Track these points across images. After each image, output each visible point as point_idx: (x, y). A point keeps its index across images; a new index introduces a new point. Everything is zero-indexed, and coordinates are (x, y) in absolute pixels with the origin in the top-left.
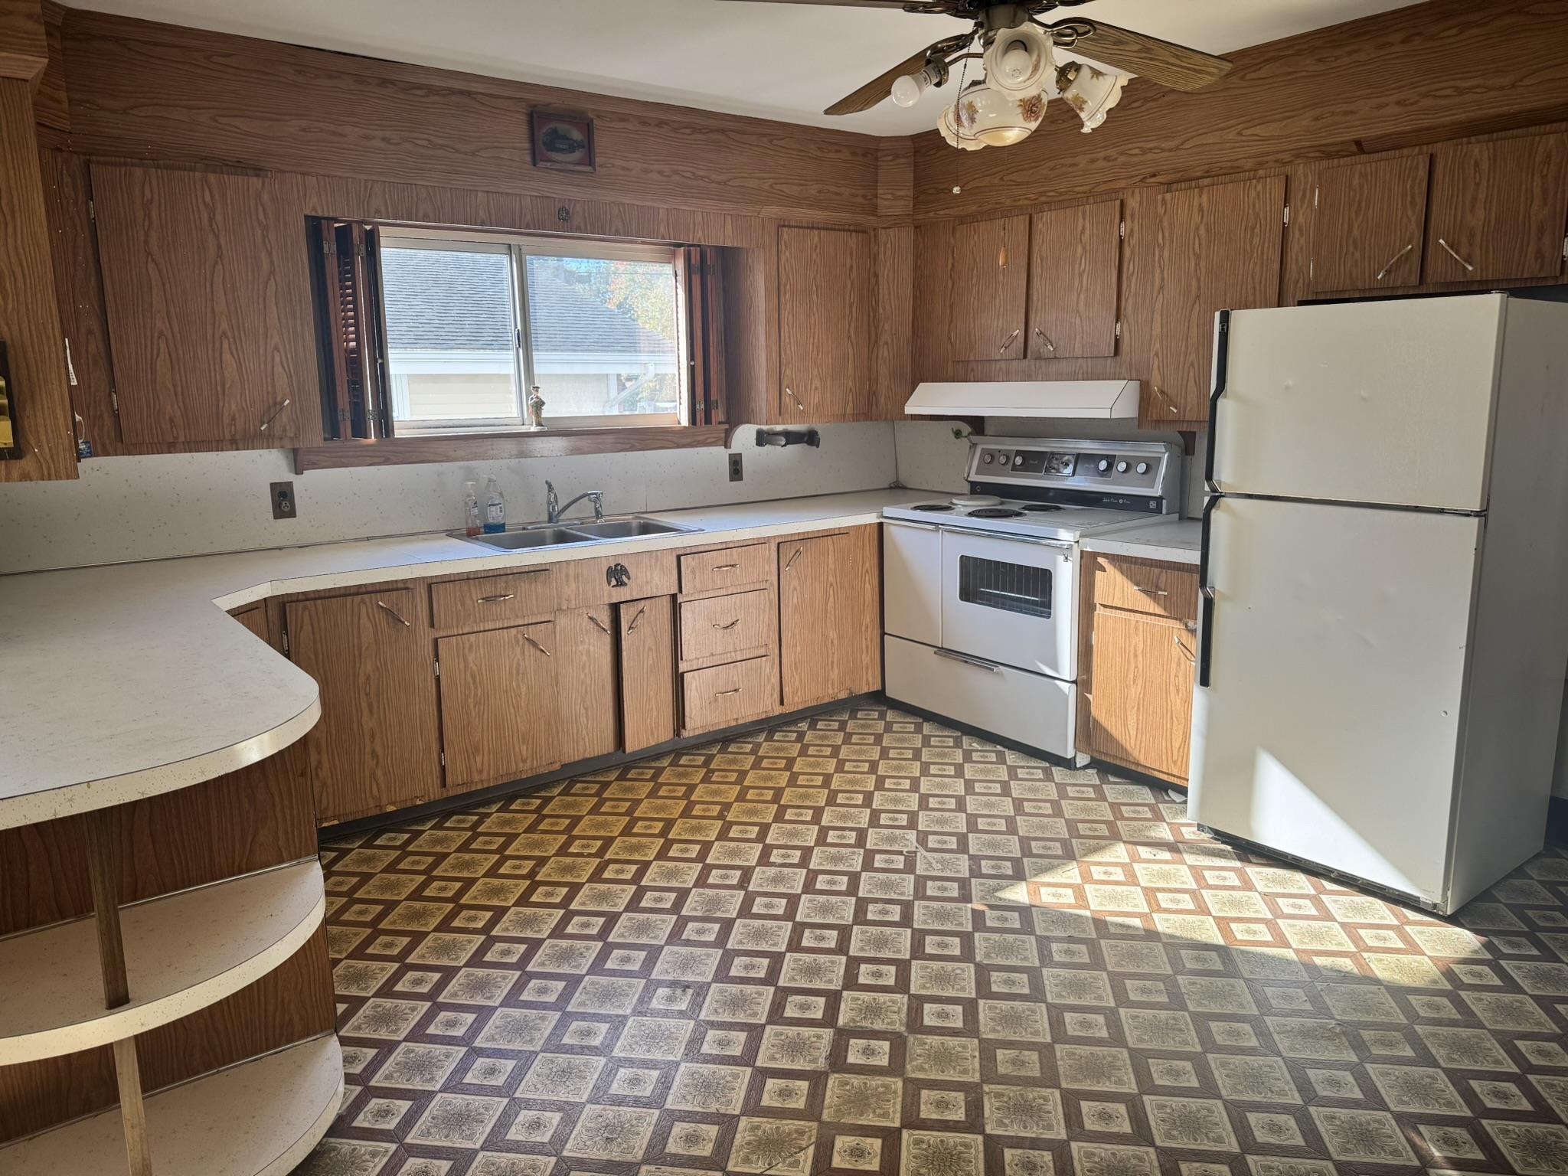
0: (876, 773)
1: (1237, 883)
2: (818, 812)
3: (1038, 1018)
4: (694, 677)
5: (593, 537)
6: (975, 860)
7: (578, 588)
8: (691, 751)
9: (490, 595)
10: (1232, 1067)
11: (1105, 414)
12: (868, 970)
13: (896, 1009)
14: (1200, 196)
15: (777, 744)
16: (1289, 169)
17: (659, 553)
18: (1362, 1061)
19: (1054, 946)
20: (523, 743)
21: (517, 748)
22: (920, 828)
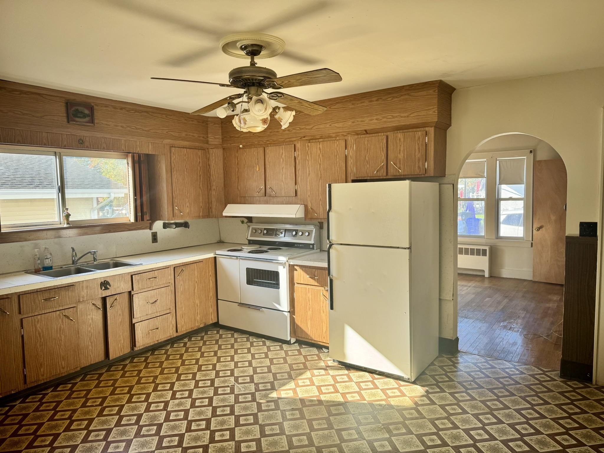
0: (217, 356)
1: (347, 379)
2: (194, 375)
3: (283, 441)
4: (139, 325)
5: (93, 270)
6: (257, 385)
7: (87, 292)
8: (138, 356)
9: (47, 298)
10: (350, 447)
11: (294, 216)
12: (219, 435)
13: (230, 447)
14: (319, 145)
15: (175, 349)
16: (346, 138)
17: (123, 274)
18: (390, 436)
19: (287, 413)
20: (63, 360)
21: (60, 363)
22: (235, 375)
